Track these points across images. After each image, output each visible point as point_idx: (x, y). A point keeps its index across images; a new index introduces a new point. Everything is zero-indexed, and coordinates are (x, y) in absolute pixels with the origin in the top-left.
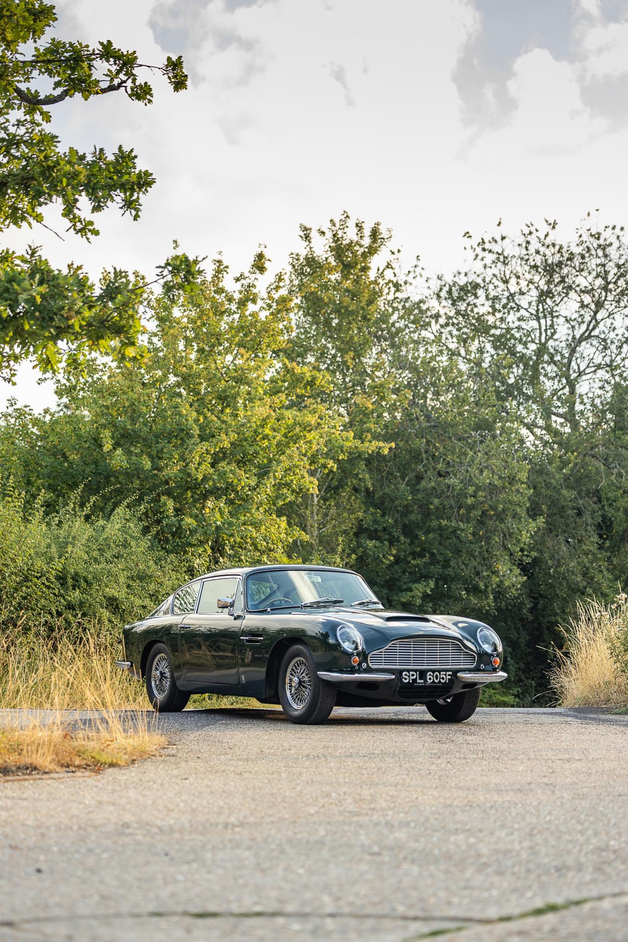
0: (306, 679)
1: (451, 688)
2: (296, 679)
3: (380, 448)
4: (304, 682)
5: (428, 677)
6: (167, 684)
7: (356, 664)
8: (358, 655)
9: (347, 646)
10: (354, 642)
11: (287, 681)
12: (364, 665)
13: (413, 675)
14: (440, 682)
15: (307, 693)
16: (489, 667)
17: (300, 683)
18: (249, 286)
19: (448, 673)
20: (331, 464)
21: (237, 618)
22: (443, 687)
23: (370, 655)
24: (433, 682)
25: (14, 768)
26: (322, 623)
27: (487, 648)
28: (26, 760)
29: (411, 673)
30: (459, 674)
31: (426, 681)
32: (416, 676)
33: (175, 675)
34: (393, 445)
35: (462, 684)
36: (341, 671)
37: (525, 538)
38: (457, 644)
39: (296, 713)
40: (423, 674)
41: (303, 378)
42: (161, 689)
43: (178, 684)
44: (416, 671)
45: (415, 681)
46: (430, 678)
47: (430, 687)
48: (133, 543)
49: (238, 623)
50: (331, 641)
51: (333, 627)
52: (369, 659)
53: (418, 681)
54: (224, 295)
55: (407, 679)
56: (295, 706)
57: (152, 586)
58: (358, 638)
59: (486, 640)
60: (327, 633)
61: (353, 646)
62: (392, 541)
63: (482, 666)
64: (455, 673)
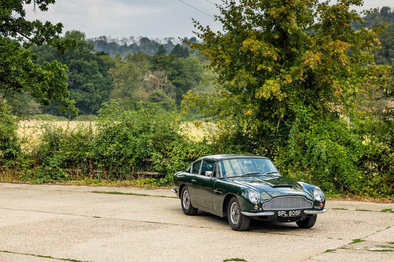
0: (238, 212)
1: (301, 217)
2: (234, 212)
5: (290, 213)
6: (188, 203)
7: (256, 209)
8: (258, 204)
9: (253, 200)
10: (257, 199)
11: (231, 212)
12: (261, 209)
13: (283, 213)
14: (295, 215)
16: (319, 208)
17: (236, 213)
19: (299, 211)
22: (297, 217)
23: (263, 205)
24: (292, 215)
27: (318, 199)
29: (282, 212)
30: (304, 211)
31: (288, 215)
35: (306, 215)
36: (250, 212)
38: (303, 198)
39: (234, 226)
40: (287, 212)
42: (186, 205)
44: (284, 210)
45: (284, 215)
47: (291, 217)
50: (246, 198)
52: (263, 206)
53: (285, 215)
55: (280, 214)
56: (234, 223)
58: (258, 196)
59: (318, 195)
61: (256, 201)
63: (316, 208)
64: (302, 211)
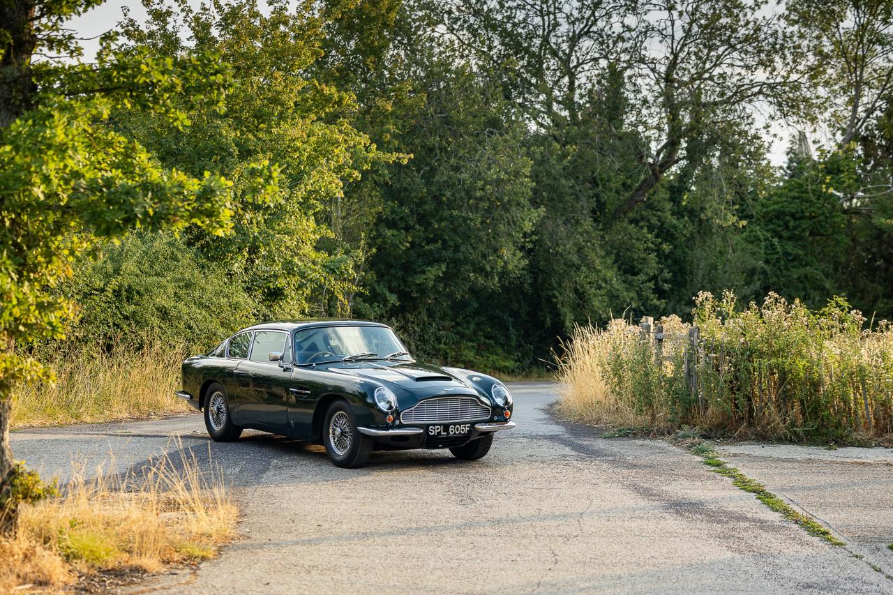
0: (347, 430)
1: (469, 437)
2: (338, 431)
3: (400, 159)
4: (345, 432)
5: (450, 429)
6: (224, 418)
7: (390, 422)
8: (392, 414)
9: (383, 406)
10: (389, 402)
11: (331, 431)
12: (397, 422)
13: (438, 428)
14: (460, 433)
15: (348, 442)
16: (501, 418)
17: (342, 433)
18: (281, 9)
19: (467, 425)
20: (356, 174)
21: (286, 370)
22: (462, 437)
23: (402, 413)
24: (455, 433)
25: (127, 571)
26: (360, 384)
27: (500, 401)
28: (136, 561)
29: (436, 427)
30: (476, 426)
31: (448, 433)
32: (441, 429)
33: (230, 406)
34: (412, 156)
35: (477, 434)
36: (377, 428)
37: (528, 227)
38: (474, 400)
39: (338, 458)
40: (446, 427)
41: (331, 99)
42: (218, 422)
43: (232, 417)
44: (440, 425)
45: (439, 433)
46: (452, 430)
47: (452, 437)
48: (179, 255)
49: (287, 375)
50: (369, 401)
51: (371, 388)
52: (401, 416)
53: (442, 433)
54: (259, 18)
55: (433, 432)
56: (339, 453)
57: (197, 294)
58: (391, 397)
59: (499, 394)
60: (365, 393)
61: (387, 406)
62: (407, 229)
63: (496, 418)
64: (473, 424)
